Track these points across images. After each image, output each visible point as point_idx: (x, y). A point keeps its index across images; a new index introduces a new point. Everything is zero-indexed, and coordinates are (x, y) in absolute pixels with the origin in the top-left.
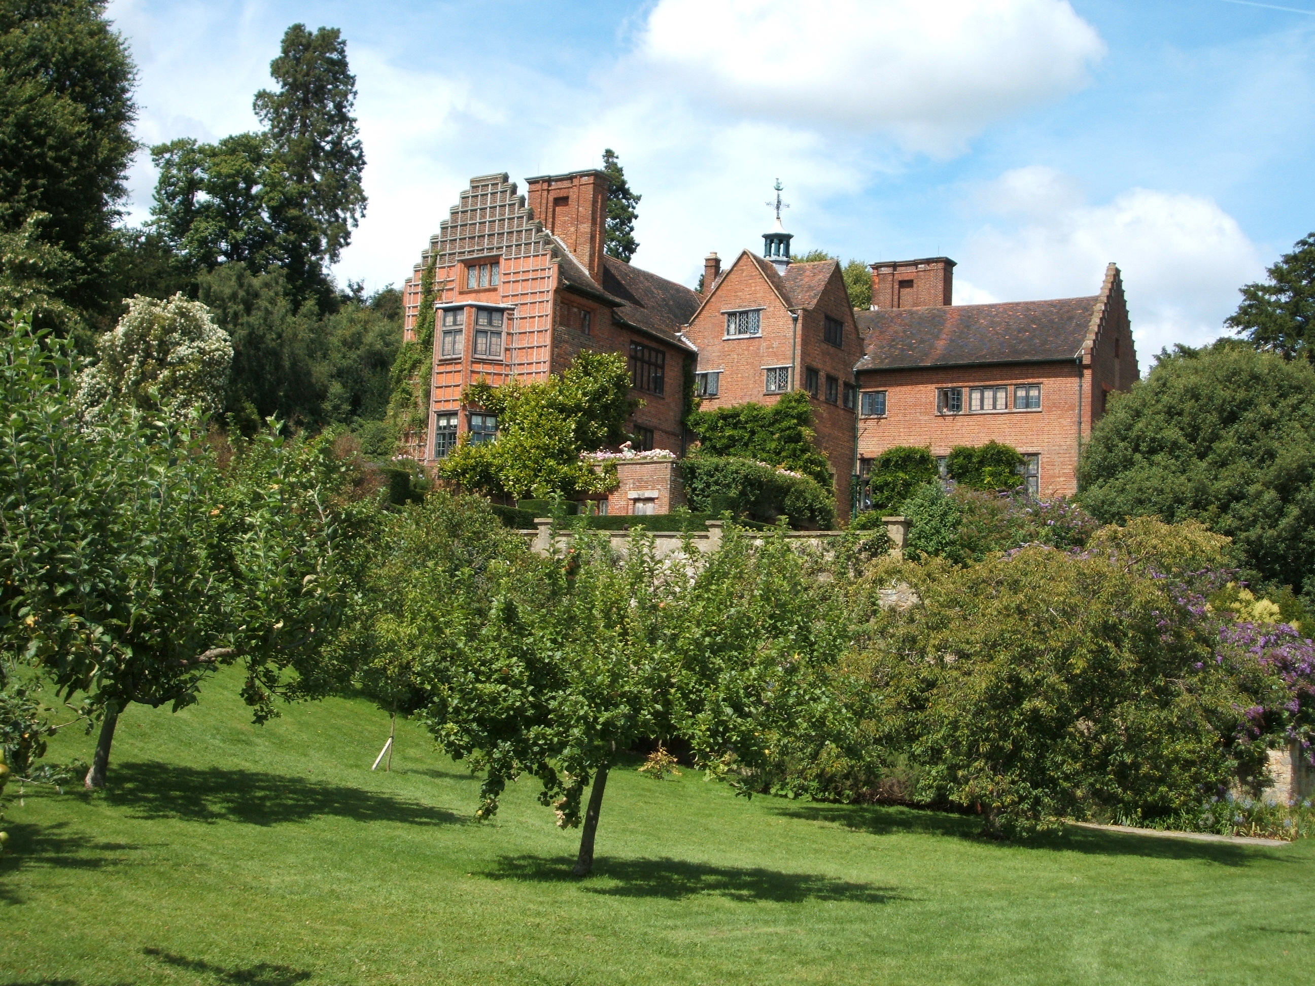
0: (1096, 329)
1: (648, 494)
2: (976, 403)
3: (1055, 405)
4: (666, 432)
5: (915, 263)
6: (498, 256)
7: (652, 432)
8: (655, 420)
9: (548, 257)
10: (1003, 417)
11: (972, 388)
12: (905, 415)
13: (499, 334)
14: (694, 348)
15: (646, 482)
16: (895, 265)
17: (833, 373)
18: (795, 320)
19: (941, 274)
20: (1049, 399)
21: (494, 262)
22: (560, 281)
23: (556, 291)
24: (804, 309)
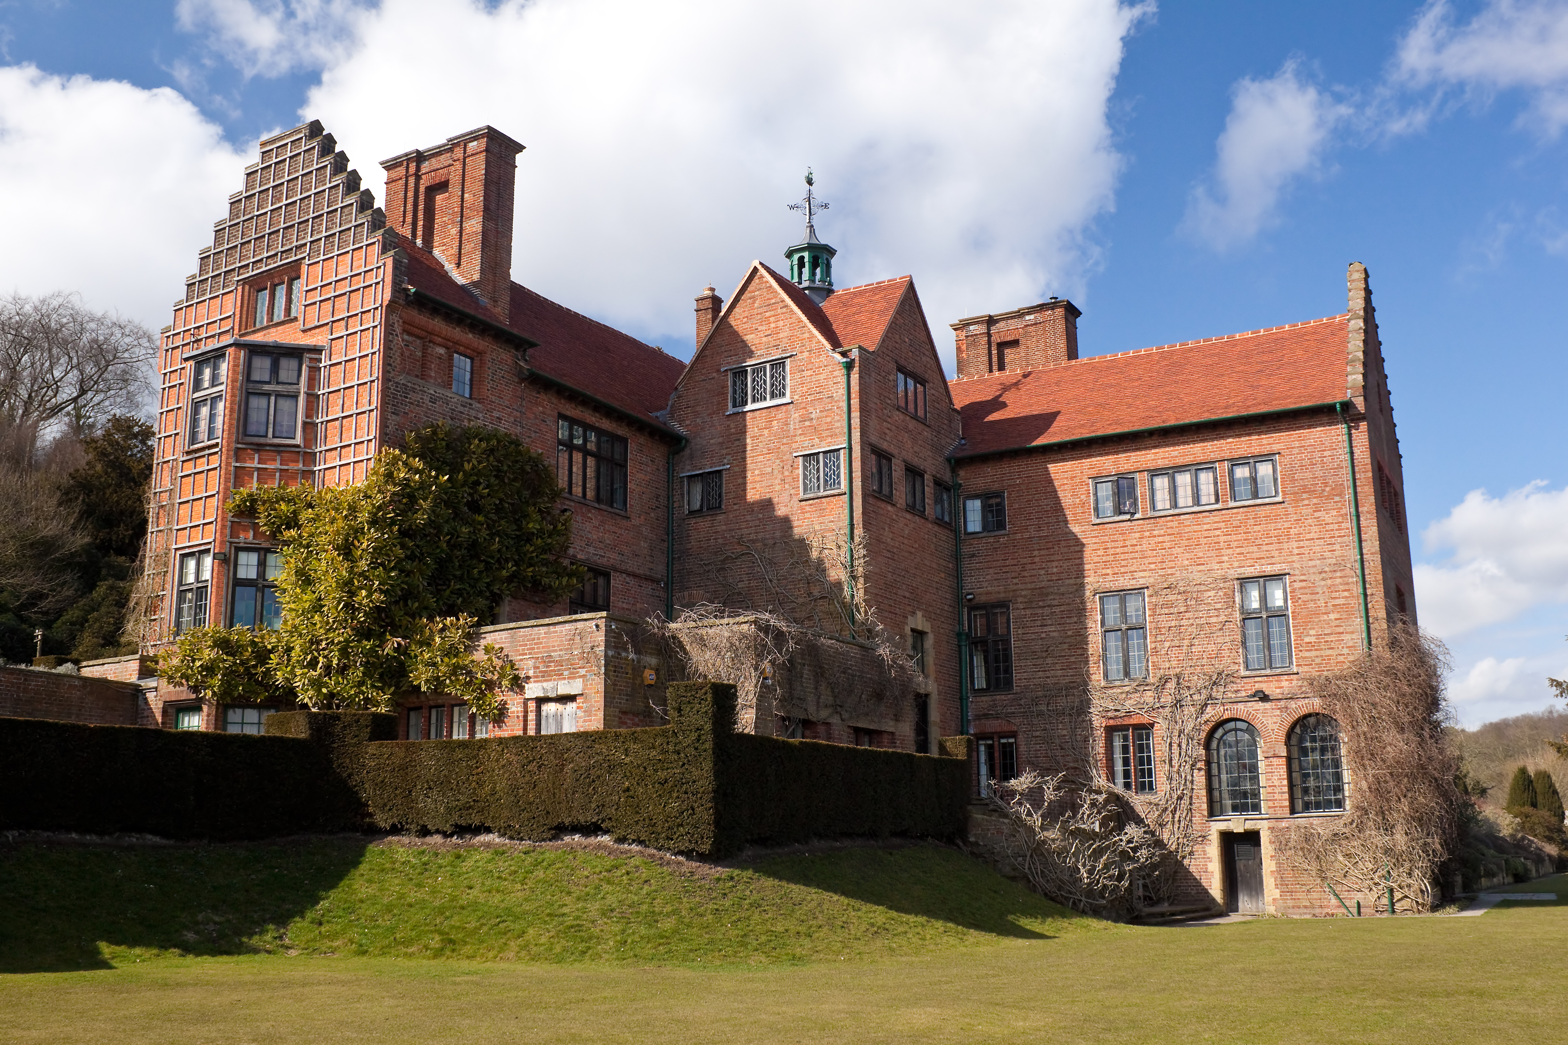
0: (1360, 355)
1: (564, 689)
2: (1162, 500)
3: (1305, 490)
4: (635, 575)
5: (1020, 314)
6: (298, 262)
7: (607, 576)
8: (613, 556)
9: (376, 248)
10: (1213, 518)
11: (1155, 473)
12: (1039, 528)
13: (295, 397)
14: (682, 430)
15: (559, 663)
16: (991, 321)
17: (916, 461)
18: (849, 366)
19: (1061, 326)
20: (1293, 480)
21: (292, 272)
22: (398, 289)
23: (391, 308)
24: (860, 347)
